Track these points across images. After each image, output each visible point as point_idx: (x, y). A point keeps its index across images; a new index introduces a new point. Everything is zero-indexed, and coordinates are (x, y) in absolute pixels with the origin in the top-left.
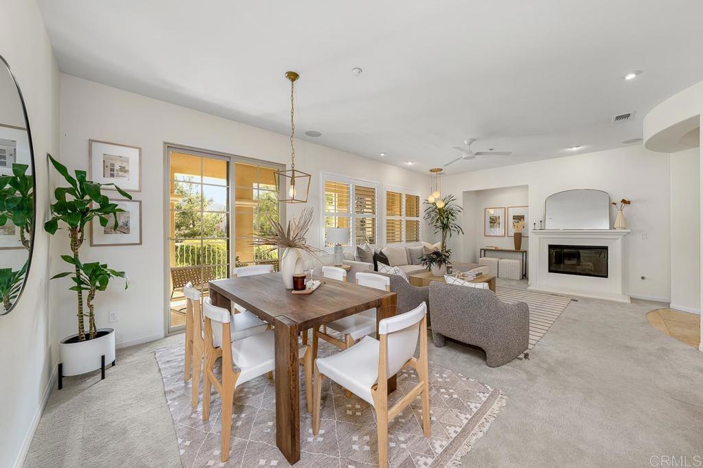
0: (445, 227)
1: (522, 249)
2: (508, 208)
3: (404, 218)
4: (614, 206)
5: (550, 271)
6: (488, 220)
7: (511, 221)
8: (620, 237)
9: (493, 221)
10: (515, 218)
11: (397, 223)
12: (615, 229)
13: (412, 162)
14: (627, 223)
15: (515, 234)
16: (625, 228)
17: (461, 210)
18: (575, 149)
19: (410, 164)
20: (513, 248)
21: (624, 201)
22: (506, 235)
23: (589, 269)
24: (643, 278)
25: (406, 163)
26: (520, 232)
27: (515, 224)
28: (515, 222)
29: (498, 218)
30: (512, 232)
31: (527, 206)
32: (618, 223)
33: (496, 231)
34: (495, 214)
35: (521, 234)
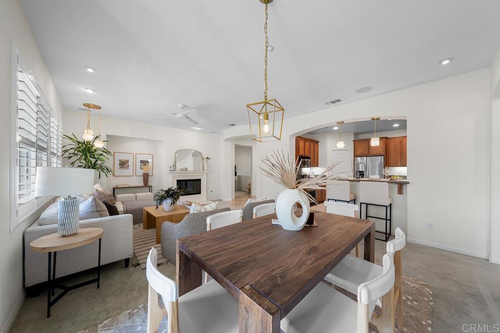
1: (149, 184)
2: (136, 154)
6: (117, 163)
7: (139, 164)
10: (142, 162)
15: (144, 174)
18: (198, 129)
19: (90, 91)
20: (142, 184)
22: (135, 175)
24: (212, 191)
26: (147, 172)
27: (142, 167)
28: (142, 165)
29: (127, 161)
30: (140, 172)
31: (154, 155)
32: (205, 168)
33: (125, 172)
34: (124, 157)
35: (148, 174)
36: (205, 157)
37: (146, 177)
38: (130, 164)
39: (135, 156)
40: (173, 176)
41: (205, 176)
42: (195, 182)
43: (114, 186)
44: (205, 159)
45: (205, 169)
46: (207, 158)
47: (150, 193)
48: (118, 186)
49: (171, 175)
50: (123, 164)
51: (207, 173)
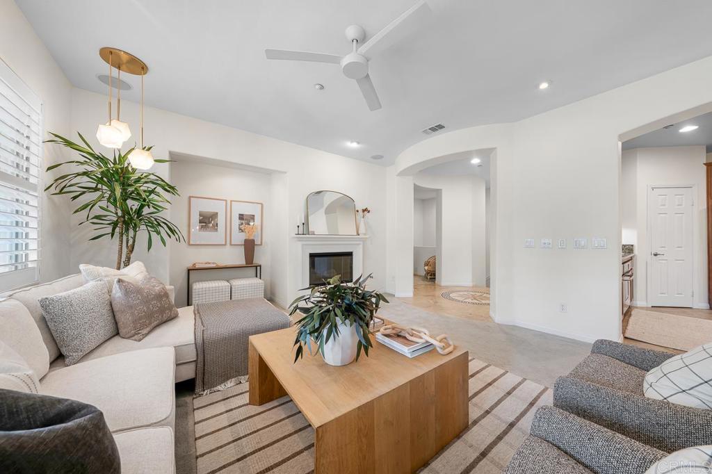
1: (256, 261)
2: (231, 201)
6: (195, 218)
7: (236, 222)
9: (209, 220)
10: (241, 217)
12: (359, 235)
15: (245, 240)
16: (365, 235)
18: (354, 145)
20: (242, 262)
22: (228, 242)
24: (372, 277)
26: (251, 238)
27: (242, 227)
28: (242, 224)
29: (215, 215)
30: (239, 238)
31: (264, 203)
32: (362, 230)
33: (208, 236)
34: (209, 208)
35: (254, 240)
36: (360, 207)
37: (250, 247)
38: (221, 220)
39: (229, 204)
40: (303, 245)
41: (361, 246)
42: (343, 257)
43: (190, 265)
44: (361, 213)
45: (360, 232)
46: (364, 211)
47: (257, 281)
48: (197, 267)
49: (300, 244)
50: (207, 221)
51: (364, 240)
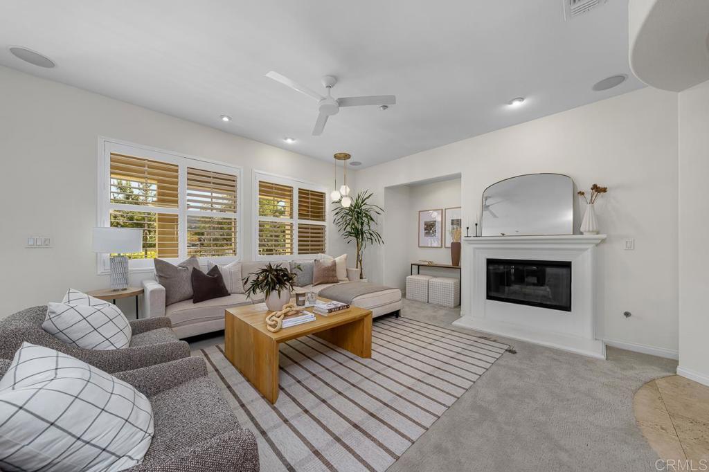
0: (358, 233)
2: (446, 210)
3: (297, 221)
4: (580, 197)
5: (489, 297)
6: (423, 226)
7: (449, 226)
8: (590, 247)
9: (430, 227)
10: (453, 222)
11: (287, 227)
12: (582, 233)
13: (293, 139)
14: (601, 224)
15: (453, 244)
16: (598, 233)
17: (380, 212)
19: (289, 141)
21: (596, 189)
22: (443, 246)
23: (544, 296)
24: (627, 314)
25: (285, 141)
26: (458, 241)
27: (453, 231)
28: (454, 228)
29: (434, 223)
32: (587, 225)
34: (431, 217)
37: (455, 249)
38: (438, 227)
39: (444, 212)
41: (590, 252)
44: (589, 194)
45: (583, 228)
46: (594, 189)
